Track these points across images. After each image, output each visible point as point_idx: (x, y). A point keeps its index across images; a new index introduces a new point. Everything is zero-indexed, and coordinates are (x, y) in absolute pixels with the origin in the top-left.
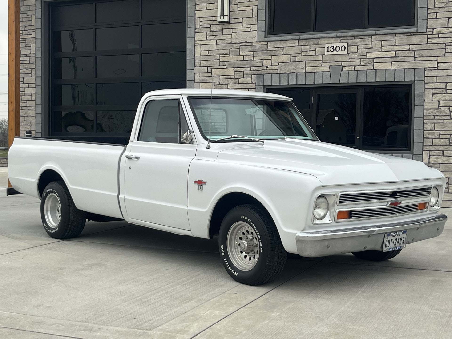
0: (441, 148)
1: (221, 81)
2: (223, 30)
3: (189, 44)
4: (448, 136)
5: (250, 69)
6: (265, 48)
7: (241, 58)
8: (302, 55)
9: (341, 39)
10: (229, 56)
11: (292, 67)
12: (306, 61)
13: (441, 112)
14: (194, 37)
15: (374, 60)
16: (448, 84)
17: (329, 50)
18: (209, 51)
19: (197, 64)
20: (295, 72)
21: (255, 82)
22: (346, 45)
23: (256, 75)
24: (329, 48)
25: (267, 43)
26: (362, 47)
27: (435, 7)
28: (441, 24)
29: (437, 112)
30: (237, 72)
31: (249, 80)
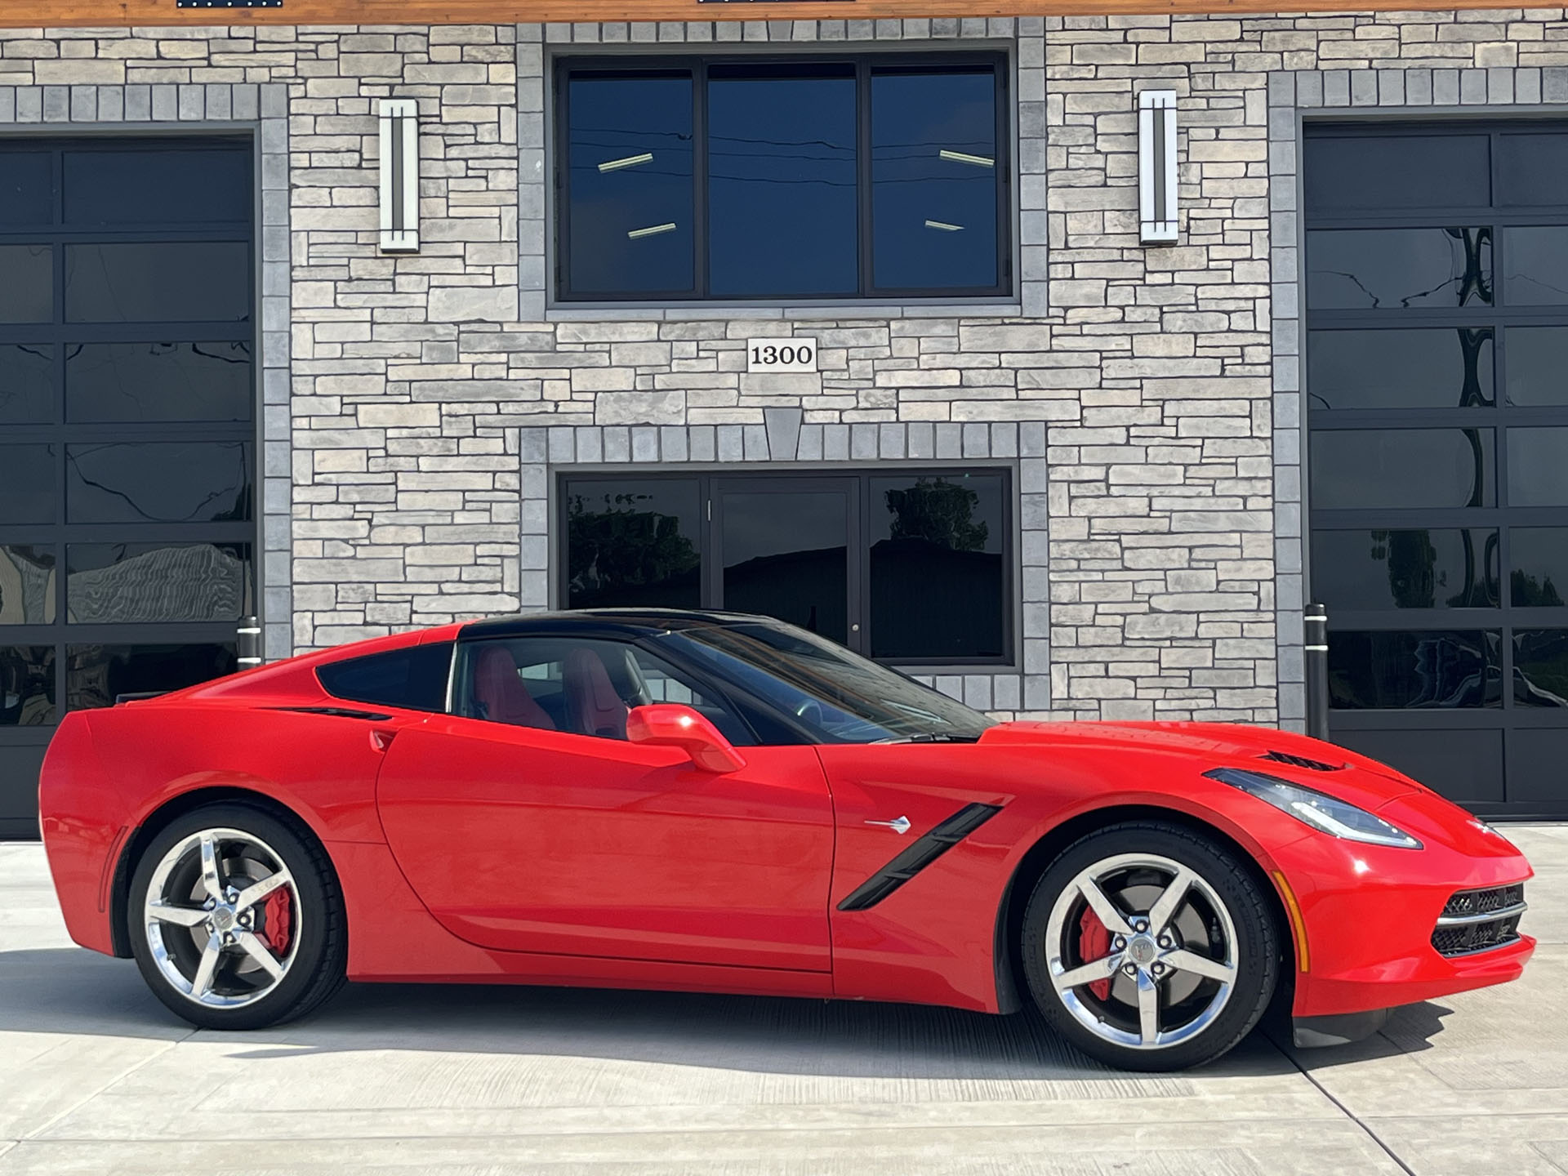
0: (1102, 654)
1: (393, 447)
2: (397, 278)
3: (270, 319)
4: (1119, 620)
5: (499, 410)
6: (547, 343)
7: (466, 371)
8: (674, 369)
9: (795, 326)
10: (422, 364)
11: (640, 409)
12: (686, 390)
13: (1098, 550)
14: (288, 294)
15: (897, 394)
16: (1113, 467)
17: (761, 359)
18: (345, 346)
19: (300, 386)
20: (652, 422)
21: (517, 452)
22: (811, 344)
23: (520, 428)
24: (761, 351)
25: (556, 329)
26: (861, 354)
27: (1067, 248)
28: (1088, 297)
29: (1085, 549)
30: (450, 416)
31: (497, 446)
